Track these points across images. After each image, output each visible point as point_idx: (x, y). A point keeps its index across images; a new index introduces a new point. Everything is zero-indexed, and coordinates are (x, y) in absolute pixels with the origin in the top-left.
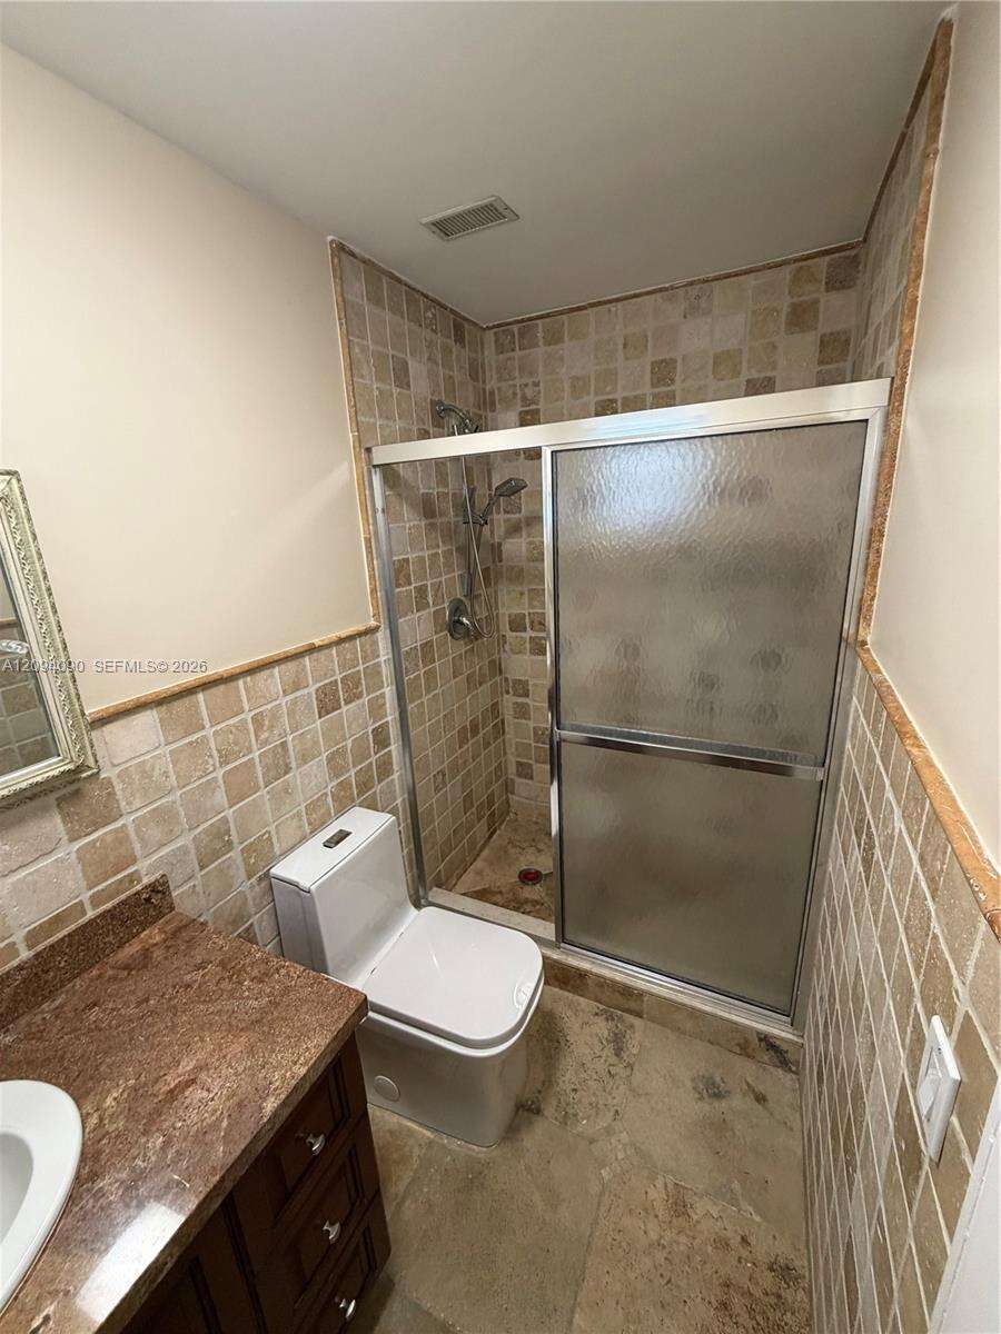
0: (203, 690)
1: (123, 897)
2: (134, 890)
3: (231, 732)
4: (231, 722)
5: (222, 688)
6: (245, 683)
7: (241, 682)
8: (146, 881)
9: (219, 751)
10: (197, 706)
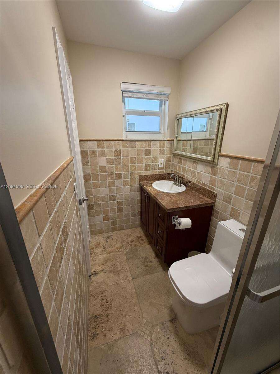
0: (242, 160)
1: (211, 190)
2: (212, 191)
3: (243, 176)
4: (245, 173)
5: (247, 162)
6: (254, 164)
7: (253, 163)
8: (215, 192)
9: (238, 178)
10: (239, 163)
